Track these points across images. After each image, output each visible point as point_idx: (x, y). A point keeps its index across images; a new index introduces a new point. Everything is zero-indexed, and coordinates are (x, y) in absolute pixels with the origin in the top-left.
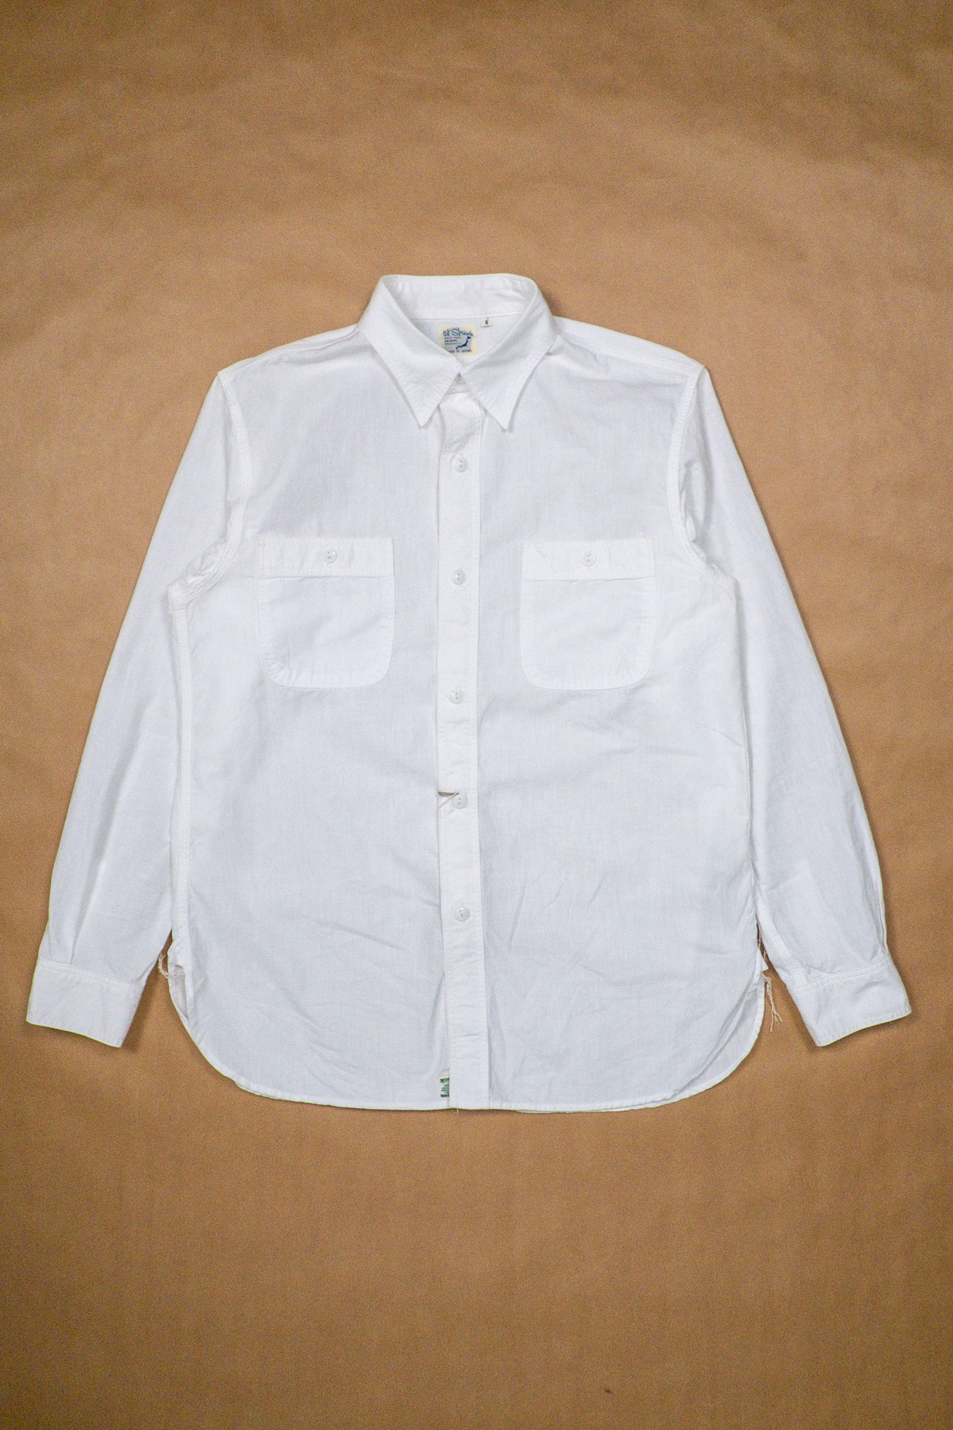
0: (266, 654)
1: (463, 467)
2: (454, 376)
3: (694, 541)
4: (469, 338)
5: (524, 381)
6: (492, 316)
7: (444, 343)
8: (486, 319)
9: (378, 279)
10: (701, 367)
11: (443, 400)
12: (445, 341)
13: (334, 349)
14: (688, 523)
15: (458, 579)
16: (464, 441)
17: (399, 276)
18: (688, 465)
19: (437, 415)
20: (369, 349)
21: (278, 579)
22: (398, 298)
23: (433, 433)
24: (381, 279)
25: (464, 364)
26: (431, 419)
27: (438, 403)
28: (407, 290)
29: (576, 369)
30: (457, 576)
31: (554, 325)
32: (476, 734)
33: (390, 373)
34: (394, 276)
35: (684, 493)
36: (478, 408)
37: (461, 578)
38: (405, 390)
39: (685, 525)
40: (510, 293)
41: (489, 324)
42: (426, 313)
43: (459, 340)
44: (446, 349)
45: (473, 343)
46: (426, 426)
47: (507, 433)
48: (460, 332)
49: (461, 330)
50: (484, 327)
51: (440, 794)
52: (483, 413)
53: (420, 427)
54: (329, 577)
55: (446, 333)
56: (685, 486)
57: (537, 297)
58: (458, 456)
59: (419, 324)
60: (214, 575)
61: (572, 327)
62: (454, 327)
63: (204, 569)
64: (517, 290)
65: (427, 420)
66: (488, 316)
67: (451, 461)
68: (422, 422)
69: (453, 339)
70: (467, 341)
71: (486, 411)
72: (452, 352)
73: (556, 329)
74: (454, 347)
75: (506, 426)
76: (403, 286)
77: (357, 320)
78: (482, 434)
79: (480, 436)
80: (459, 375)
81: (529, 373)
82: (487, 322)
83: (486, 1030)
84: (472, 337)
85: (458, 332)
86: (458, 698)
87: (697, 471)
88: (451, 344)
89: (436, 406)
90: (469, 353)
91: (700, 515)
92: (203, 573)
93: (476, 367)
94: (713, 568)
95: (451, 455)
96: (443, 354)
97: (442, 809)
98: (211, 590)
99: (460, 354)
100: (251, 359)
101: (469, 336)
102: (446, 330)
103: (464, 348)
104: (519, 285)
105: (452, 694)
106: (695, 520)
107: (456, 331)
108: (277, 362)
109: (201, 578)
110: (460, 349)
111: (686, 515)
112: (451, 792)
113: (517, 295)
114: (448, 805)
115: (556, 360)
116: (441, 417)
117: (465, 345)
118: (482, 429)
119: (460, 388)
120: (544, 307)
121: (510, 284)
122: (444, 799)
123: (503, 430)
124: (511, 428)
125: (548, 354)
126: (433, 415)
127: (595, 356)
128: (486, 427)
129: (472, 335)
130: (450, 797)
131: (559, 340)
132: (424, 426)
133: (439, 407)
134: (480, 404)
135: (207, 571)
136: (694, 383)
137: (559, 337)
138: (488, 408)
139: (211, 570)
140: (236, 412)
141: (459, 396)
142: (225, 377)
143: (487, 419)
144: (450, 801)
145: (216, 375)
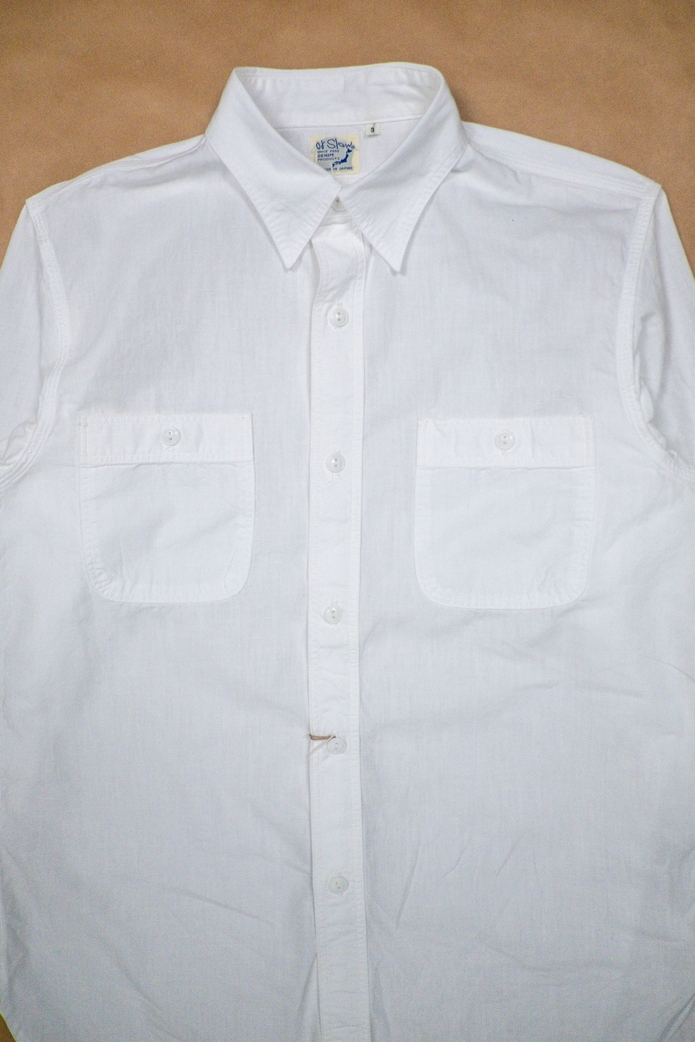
0: (92, 563)
1: (342, 320)
2: (330, 202)
3: (651, 422)
4: (349, 151)
5: (422, 208)
6: (379, 121)
7: (317, 158)
8: (372, 126)
9: (230, 72)
10: (658, 187)
11: (316, 233)
12: (319, 156)
13: (173, 166)
14: (642, 399)
15: (336, 466)
16: (344, 285)
17: (258, 69)
18: (644, 319)
19: (308, 254)
20: (218, 167)
21: (106, 467)
22: (257, 98)
23: (302, 277)
24: (234, 72)
25: (344, 186)
26: (300, 258)
27: (310, 237)
28: (268, 88)
29: (488, 190)
30: (333, 461)
31: (462, 131)
32: (358, 661)
33: (247, 199)
34: (253, 68)
35: (638, 358)
36: (362, 243)
37: (338, 464)
38: (267, 221)
39: (639, 400)
40: (405, 89)
41: (376, 131)
42: (295, 119)
43: (336, 155)
44: (319, 164)
45: (355, 158)
46: (293, 268)
47: (399, 276)
48: (338, 144)
49: (338, 141)
50: (370, 136)
51: (312, 737)
52: (368, 249)
53: (286, 270)
54: (171, 463)
55: (320, 146)
56: (639, 348)
57: (443, 93)
58: (335, 307)
59: (284, 133)
60: (22, 466)
61: (485, 135)
62: (331, 136)
63: (9, 458)
64: (413, 85)
65: (295, 260)
66: (374, 122)
67: (326, 314)
68: (289, 262)
69: (329, 152)
70: (347, 156)
71: (371, 246)
72: (329, 170)
73: (465, 138)
74: (331, 162)
75: (397, 268)
76: (264, 82)
77: (201, 128)
78: (366, 279)
79: (363, 281)
80: (338, 200)
81: (428, 198)
82: (373, 129)
83: (367, 1021)
84: (353, 150)
85: (335, 144)
86: (335, 616)
87: (655, 328)
88: (328, 159)
89: (308, 241)
90: (349, 171)
91: (655, 385)
92: (8, 462)
93: (361, 188)
94: (673, 456)
95: (326, 305)
96: (316, 172)
97: (315, 755)
98: (19, 481)
99: (338, 172)
100: (66, 182)
101: (350, 149)
102: (319, 141)
103: (343, 165)
104: (417, 76)
105: (328, 611)
106: (650, 392)
107: (331, 142)
108: (101, 185)
109: (7, 468)
110: (338, 166)
111: (641, 385)
112: (326, 735)
113: (414, 91)
114: (321, 750)
115: (465, 179)
116: (314, 256)
117: (344, 161)
118: (367, 272)
119: (338, 217)
120: (451, 106)
121: (404, 77)
122: (316, 743)
123: (394, 273)
124: (404, 270)
125: (455, 171)
126: (303, 252)
127: (515, 173)
128: (371, 268)
129: (353, 147)
130: (324, 741)
131: (470, 152)
132: (291, 269)
133: (310, 243)
134: (363, 238)
135: (11, 460)
136: (651, 207)
137: (469, 149)
138: (374, 244)
139: (17, 458)
140: (47, 252)
141: (338, 228)
142: (35, 206)
143: (372, 259)
144: (325, 746)
145: (23, 204)
